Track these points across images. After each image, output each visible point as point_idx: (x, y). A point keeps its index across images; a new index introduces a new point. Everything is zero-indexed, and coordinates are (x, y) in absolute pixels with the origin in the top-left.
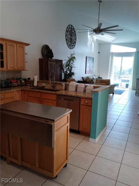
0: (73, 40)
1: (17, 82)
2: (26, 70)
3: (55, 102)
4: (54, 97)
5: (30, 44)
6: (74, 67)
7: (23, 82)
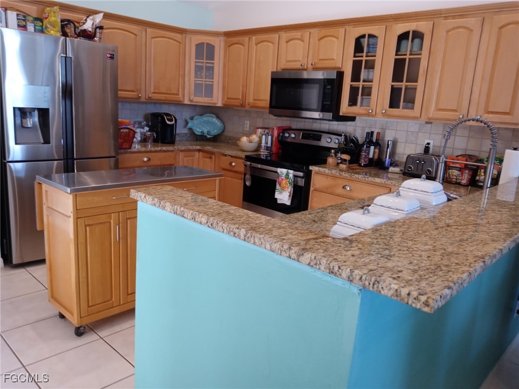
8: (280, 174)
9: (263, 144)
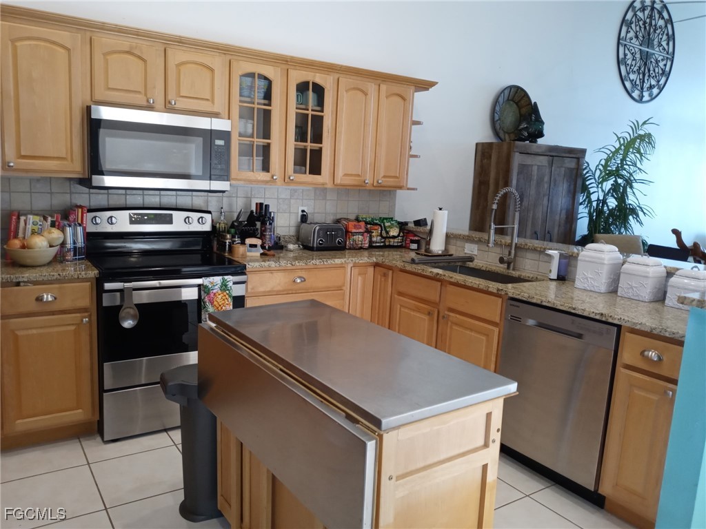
0: (657, 62)
1: (368, 231)
2: (410, 186)
3: (496, 330)
4: (493, 310)
5: (437, 83)
6: (642, 182)
7: (394, 232)
8: (210, 286)
9: (69, 245)
